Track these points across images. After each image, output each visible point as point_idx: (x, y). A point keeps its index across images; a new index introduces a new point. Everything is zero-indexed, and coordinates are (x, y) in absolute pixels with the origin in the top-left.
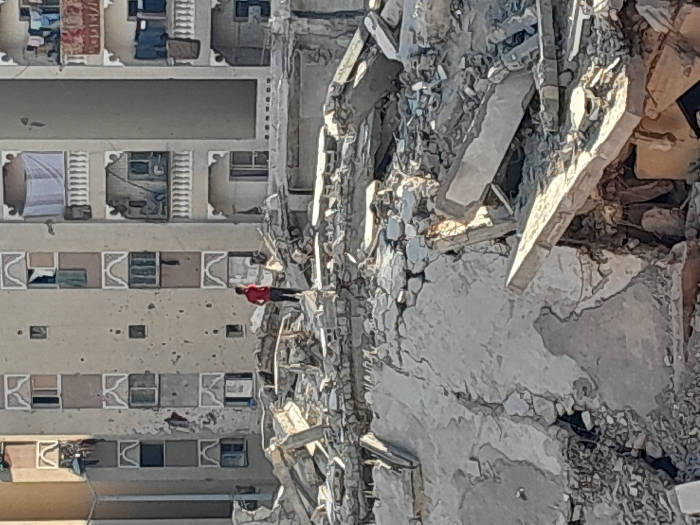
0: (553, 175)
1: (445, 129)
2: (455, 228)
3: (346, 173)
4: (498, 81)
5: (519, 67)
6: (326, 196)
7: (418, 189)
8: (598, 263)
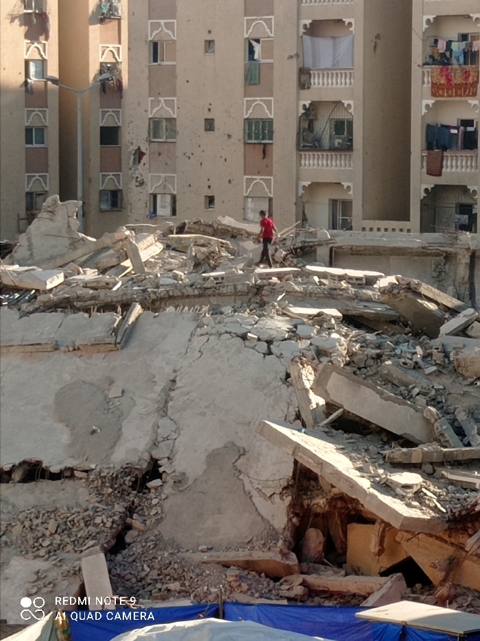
0: (351, 459)
1: (386, 372)
2: (308, 380)
3: (348, 293)
4: (425, 415)
5: (436, 432)
6: (329, 277)
7: (338, 350)
8: (280, 493)
